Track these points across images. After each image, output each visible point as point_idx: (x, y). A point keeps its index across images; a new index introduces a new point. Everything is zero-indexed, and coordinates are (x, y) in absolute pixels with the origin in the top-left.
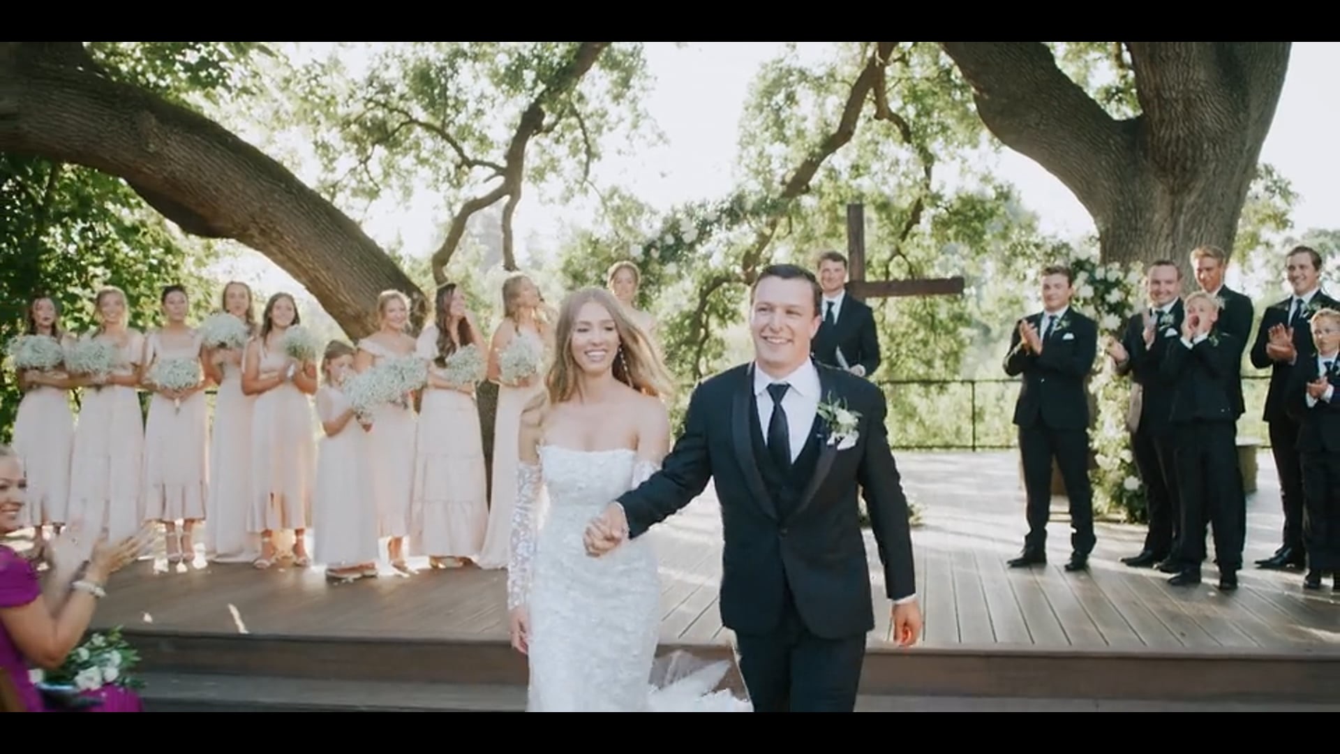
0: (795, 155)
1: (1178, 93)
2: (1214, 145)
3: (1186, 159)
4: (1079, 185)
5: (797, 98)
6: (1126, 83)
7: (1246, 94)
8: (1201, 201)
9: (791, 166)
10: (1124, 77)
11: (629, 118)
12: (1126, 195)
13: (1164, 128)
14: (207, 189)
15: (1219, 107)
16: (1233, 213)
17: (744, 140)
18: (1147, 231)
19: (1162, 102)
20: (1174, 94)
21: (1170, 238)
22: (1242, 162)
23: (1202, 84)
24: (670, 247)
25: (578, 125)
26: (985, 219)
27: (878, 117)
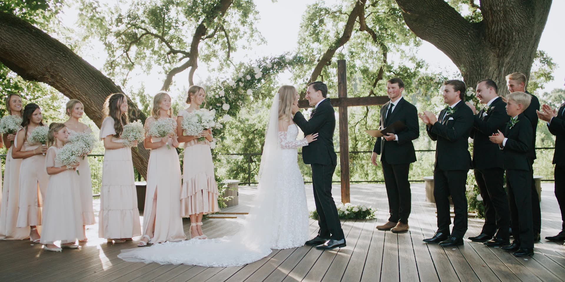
0: (324, 48)
1: (500, 7)
2: (519, 33)
3: (505, 40)
4: (453, 54)
5: (325, 21)
6: (475, 15)
7: (533, 9)
8: (512, 60)
9: (322, 53)
10: (474, 11)
11: (249, 32)
12: (476, 59)
13: (494, 25)
14: (22, 54)
15: (520, 14)
16: (528, 66)
17: (300, 41)
18: (487, 76)
19: (493, 12)
20: (499, 8)
21: (498, 78)
22: (532, 42)
23: (512, 3)
24: (249, 81)
25: (225, 35)
26: (412, 77)
27: (361, 30)
